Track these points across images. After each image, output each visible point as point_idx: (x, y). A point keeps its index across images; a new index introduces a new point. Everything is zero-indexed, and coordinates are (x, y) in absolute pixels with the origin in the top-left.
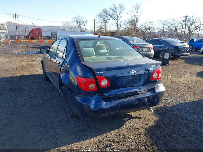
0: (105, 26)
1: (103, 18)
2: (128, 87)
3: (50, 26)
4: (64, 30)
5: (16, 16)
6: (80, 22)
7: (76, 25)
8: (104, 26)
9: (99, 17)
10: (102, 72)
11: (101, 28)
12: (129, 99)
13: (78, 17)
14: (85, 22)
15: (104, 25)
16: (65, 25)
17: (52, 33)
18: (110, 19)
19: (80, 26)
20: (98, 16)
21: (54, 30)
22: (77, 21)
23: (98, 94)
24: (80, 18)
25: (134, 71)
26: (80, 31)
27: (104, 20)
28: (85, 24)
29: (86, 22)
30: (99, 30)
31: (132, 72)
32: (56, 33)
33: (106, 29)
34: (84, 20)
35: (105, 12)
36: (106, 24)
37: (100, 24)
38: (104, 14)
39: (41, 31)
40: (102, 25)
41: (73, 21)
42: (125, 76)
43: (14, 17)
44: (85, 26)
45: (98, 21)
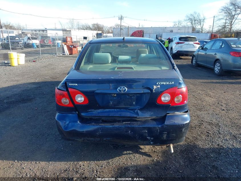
0: (231, 24)
1: (229, 13)
2: (118, 109)
3: (156, 27)
4: (172, 31)
5: (121, 18)
6: (195, 20)
7: (189, 24)
8: (229, 25)
9: (223, 12)
10: (77, 85)
11: (224, 27)
12: (117, 125)
13: (194, 14)
14: (201, 21)
15: (229, 22)
16: (176, 25)
17: (157, 35)
18: (239, 14)
19: (195, 26)
20: (221, 11)
21: (160, 32)
22: (191, 19)
23: (76, 112)
24: (196, 16)
25: (124, 88)
26: (192, 33)
27: (229, 16)
28: (202, 23)
29: (204, 20)
30: (221, 29)
31: (120, 88)
32: (162, 35)
33: (231, 27)
34: (201, 17)
35: (233, 4)
36: (232, 22)
37: (224, 21)
38: (231, 8)
39: (143, 33)
40: (225, 23)
41: (186, 19)
42: (112, 94)
43: (119, 19)
44: (202, 25)
45: (221, 17)
